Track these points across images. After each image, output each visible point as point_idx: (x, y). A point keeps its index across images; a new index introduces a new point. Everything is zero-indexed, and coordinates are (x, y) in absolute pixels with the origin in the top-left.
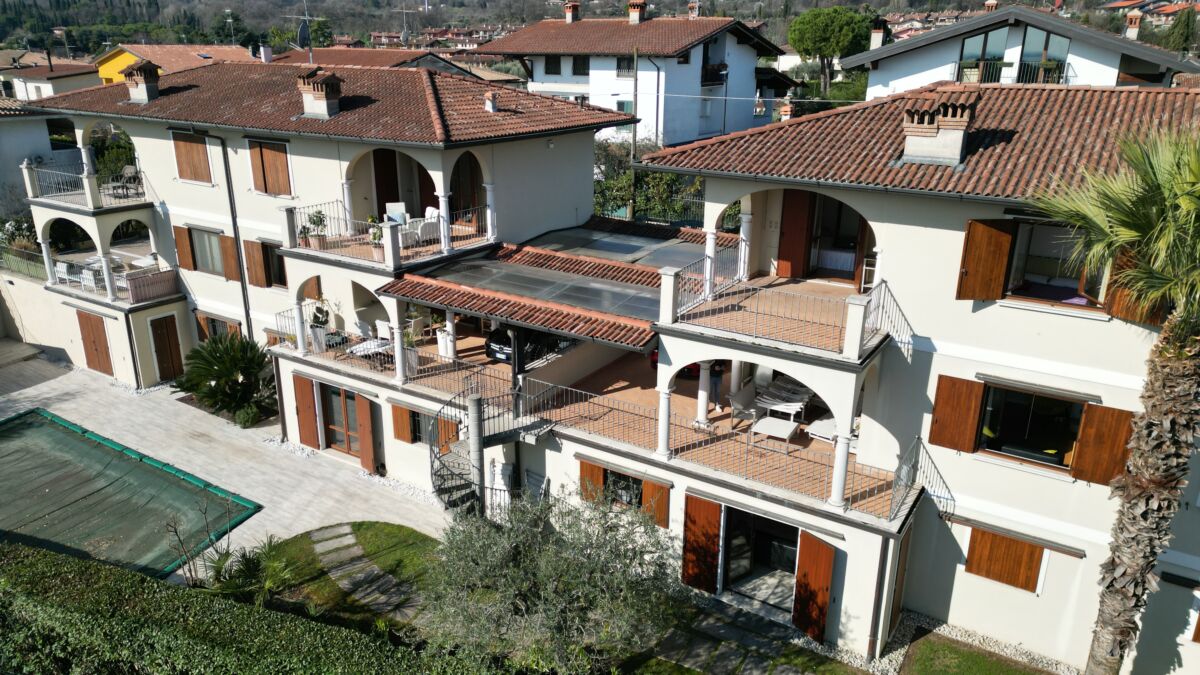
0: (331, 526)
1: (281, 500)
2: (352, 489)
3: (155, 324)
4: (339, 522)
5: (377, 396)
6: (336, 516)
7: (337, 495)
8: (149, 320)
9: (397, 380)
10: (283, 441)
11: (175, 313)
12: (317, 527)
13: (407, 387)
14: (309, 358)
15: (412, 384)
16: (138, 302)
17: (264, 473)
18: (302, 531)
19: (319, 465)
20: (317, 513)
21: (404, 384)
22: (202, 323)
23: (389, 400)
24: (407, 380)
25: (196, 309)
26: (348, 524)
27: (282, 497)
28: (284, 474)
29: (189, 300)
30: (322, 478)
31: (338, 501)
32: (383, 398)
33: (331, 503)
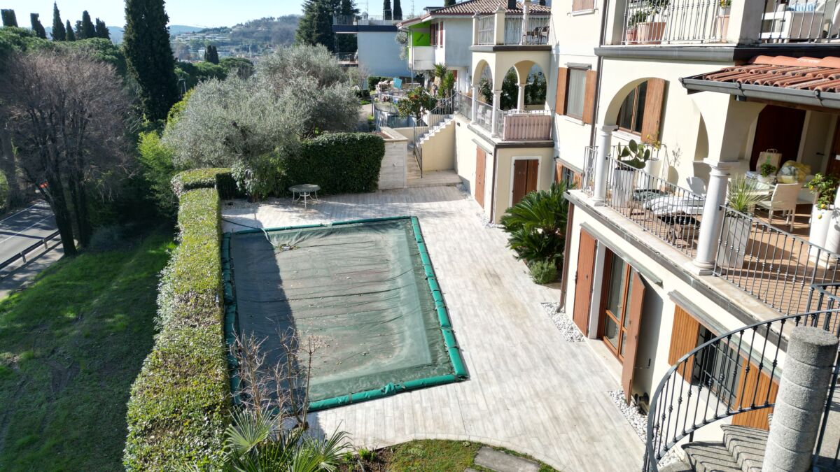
0: (515, 454)
1: (494, 380)
2: (587, 411)
3: (519, 164)
4: (529, 452)
5: (660, 284)
6: (535, 442)
7: (560, 410)
8: (514, 158)
9: (695, 263)
10: (558, 311)
11: (540, 158)
12: (498, 444)
13: (707, 281)
14: (603, 210)
15: (718, 280)
16: (509, 139)
17: (508, 338)
18: (474, 439)
19: (574, 355)
20: (516, 422)
21: (701, 274)
22: (559, 171)
23: (675, 296)
24: (713, 268)
25: (558, 157)
26: (539, 463)
27: (498, 377)
28: (526, 350)
29: (555, 148)
30: (564, 375)
31: (556, 418)
32: (668, 287)
33: (544, 416)
